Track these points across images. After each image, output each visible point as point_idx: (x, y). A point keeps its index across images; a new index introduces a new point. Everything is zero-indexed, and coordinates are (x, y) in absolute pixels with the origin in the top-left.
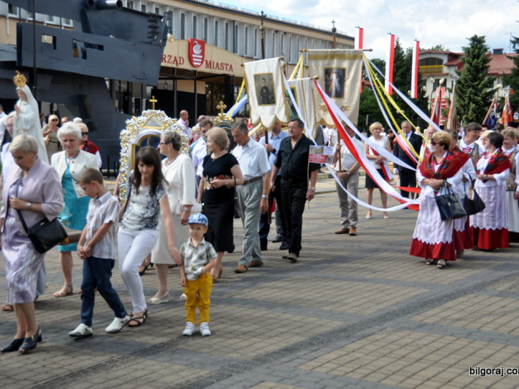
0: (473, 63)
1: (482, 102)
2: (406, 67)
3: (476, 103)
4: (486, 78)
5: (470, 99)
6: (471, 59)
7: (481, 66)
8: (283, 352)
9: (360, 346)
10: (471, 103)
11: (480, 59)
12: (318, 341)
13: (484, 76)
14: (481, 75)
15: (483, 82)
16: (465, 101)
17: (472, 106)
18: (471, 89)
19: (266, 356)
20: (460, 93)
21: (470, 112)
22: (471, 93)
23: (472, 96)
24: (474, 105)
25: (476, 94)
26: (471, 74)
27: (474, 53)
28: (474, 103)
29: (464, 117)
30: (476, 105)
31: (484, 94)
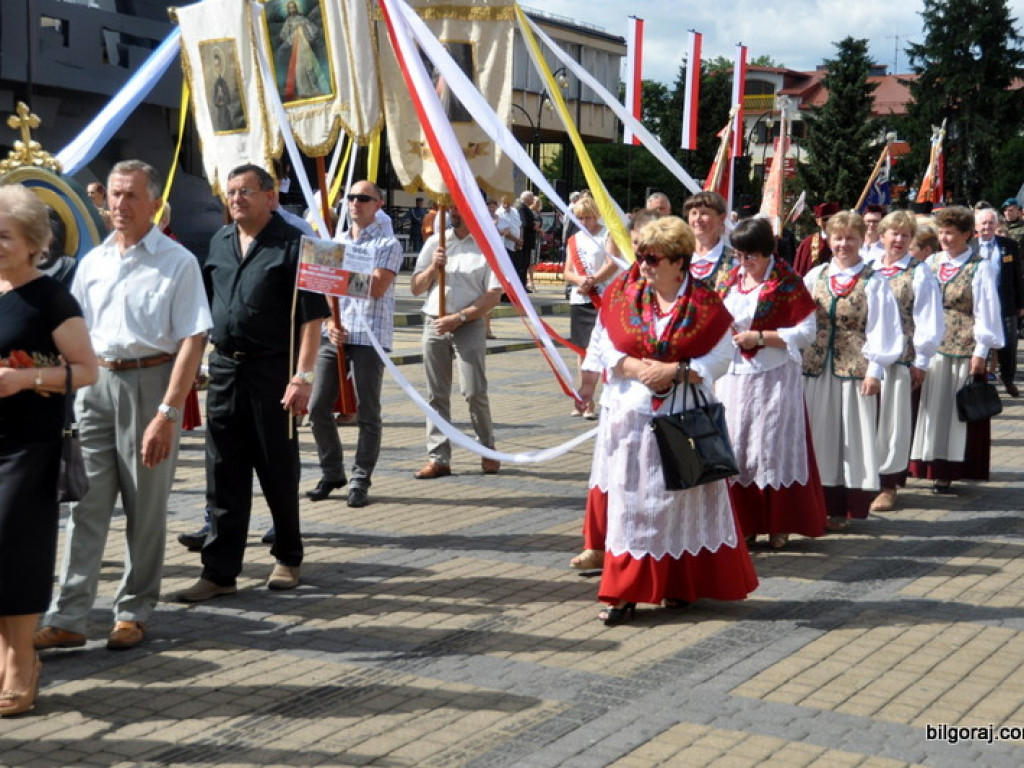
0: (846, 90)
1: (861, 167)
2: (709, 97)
3: (849, 167)
4: (868, 121)
5: (839, 160)
6: (841, 84)
7: (860, 98)
8: (685, 660)
9: (832, 648)
10: (841, 168)
11: (858, 85)
12: (744, 637)
13: (864, 116)
14: (858, 114)
15: (862, 129)
16: (828, 163)
17: (844, 173)
18: (839, 141)
19: (655, 667)
20: (820, 148)
21: (838, 185)
22: (840, 148)
23: (842, 154)
24: (846, 172)
25: (849, 152)
26: (840, 112)
27: (847, 73)
28: (846, 167)
29: (827, 194)
30: (850, 172)
31: (865, 151)
